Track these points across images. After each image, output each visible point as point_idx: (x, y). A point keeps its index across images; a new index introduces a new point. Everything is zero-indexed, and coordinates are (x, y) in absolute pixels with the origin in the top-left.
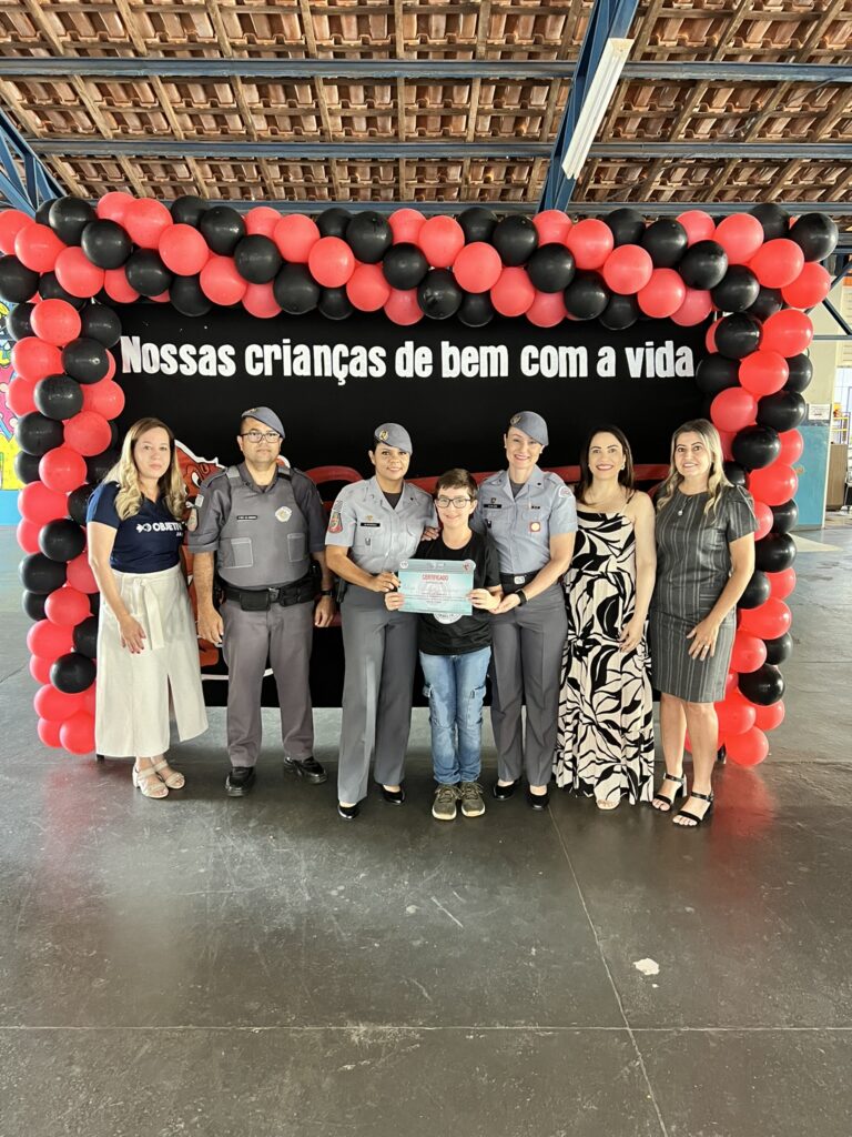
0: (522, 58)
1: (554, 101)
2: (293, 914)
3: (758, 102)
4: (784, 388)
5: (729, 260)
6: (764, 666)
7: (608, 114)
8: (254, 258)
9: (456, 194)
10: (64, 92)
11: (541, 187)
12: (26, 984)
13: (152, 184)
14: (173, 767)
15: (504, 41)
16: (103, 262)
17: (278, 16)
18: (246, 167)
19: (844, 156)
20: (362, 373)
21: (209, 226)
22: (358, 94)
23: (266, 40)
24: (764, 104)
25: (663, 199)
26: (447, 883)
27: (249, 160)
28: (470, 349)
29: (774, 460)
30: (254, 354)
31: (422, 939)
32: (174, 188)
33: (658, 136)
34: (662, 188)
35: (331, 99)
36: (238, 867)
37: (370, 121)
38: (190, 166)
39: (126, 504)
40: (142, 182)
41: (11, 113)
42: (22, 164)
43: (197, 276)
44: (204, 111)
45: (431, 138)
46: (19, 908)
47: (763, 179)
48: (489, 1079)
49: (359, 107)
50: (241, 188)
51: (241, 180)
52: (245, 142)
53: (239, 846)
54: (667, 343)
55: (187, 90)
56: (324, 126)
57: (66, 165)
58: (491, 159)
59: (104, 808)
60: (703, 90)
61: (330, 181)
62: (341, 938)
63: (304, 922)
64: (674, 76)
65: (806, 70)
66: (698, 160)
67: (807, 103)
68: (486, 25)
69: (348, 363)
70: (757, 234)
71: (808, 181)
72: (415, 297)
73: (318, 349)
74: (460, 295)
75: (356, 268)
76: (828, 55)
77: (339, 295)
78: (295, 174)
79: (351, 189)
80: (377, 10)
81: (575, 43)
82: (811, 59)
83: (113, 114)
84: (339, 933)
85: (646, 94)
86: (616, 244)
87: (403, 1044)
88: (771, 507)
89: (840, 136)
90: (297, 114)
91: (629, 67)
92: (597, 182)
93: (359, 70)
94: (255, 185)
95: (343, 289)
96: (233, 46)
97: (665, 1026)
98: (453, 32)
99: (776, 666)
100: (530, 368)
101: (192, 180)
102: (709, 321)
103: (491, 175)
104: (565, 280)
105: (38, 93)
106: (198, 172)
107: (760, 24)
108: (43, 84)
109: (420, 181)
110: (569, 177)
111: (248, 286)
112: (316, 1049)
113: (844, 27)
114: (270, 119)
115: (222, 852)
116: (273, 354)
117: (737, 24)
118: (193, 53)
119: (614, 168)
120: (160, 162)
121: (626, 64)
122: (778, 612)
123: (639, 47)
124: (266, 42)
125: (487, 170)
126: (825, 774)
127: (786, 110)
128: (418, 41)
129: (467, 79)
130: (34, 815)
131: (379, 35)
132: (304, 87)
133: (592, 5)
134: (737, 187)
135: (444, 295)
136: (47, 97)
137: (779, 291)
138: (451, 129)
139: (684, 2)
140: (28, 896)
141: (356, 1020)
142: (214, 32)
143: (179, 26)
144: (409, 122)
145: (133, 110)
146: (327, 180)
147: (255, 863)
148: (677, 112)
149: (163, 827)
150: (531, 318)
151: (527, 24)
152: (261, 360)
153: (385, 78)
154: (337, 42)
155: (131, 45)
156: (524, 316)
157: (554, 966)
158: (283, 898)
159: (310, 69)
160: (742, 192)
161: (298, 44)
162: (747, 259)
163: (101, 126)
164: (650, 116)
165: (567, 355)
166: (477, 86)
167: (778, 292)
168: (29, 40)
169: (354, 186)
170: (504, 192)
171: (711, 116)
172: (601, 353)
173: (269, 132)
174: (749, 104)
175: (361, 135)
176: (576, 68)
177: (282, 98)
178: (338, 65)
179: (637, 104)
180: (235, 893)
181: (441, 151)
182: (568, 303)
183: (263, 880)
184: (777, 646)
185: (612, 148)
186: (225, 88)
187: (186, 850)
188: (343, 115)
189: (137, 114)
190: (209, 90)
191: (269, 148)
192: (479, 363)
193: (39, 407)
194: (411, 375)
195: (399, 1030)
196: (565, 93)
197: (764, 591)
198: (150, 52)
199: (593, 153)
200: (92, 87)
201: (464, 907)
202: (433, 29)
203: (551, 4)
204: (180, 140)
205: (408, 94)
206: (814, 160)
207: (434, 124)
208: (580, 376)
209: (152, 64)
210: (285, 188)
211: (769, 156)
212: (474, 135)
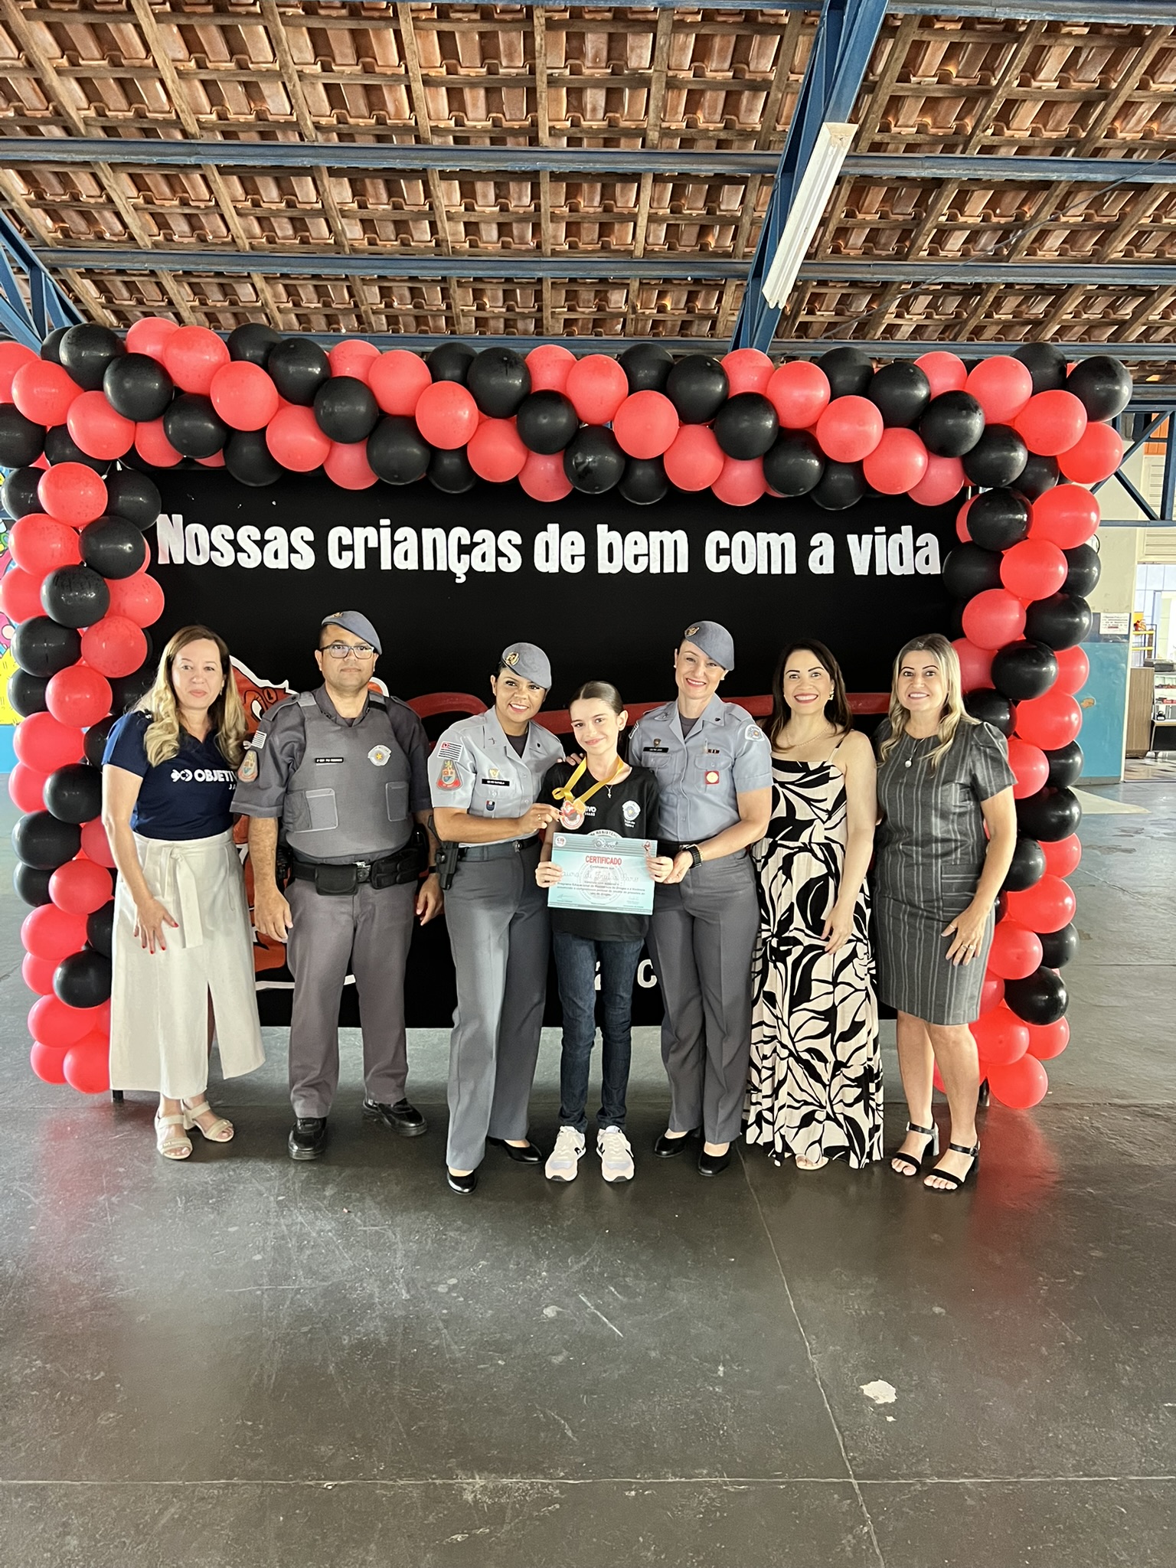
0: (707, 148)
1: (751, 205)
2: (385, 1319)
3: (1026, 209)
4: (1061, 590)
5: (986, 419)
6: (1039, 970)
7: (823, 222)
8: (341, 409)
9: (619, 327)
10: (85, 186)
11: (735, 318)
13: (205, 309)
14: (217, 1112)
15: (684, 124)
16: (134, 412)
17: (378, 88)
18: (334, 287)
19: (1141, 282)
20: (489, 567)
21: (280, 364)
22: (486, 192)
23: (362, 120)
24: (1033, 211)
25: (899, 336)
26: (601, 1274)
27: (337, 279)
28: (636, 536)
29: (1049, 687)
30: (340, 539)
31: (565, 1353)
32: (235, 315)
33: (891, 252)
34: (899, 321)
35: (449, 199)
36: (308, 1252)
37: (504, 229)
38: (258, 286)
39: (159, 743)
40: (192, 307)
41: (12, 212)
42: (27, 280)
43: (263, 431)
44: (277, 213)
45: (586, 252)
47: (1034, 311)
48: (656, 1553)
49: (488, 210)
50: (327, 316)
51: (326, 305)
52: (333, 255)
53: (312, 1224)
54: (903, 528)
55: (255, 182)
56: (441, 235)
57: (87, 283)
58: (667, 281)
59: (121, 1170)
60: (951, 193)
61: (449, 307)
62: (451, 1352)
63: (400, 1330)
64: (913, 173)
65: (1089, 166)
66: (947, 285)
67: (1092, 211)
68: (660, 104)
69: (469, 553)
70: (1023, 384)
71: (1095, 313)
72: (561, 464)
73: (428, 534)
74: (623, 463)
75: (479, 424)
76: (1119, 147)
77: (456, 460)
78: (402, 301)
79: (477, 319)
80: (512, 82)
81: (779, 128)
82: (1097, 152)
83: (152, 215)
84: (449, 1346)
85: (875, 197)
86: (834, 396)
87: (537, 1504)
88: (1045, 752)
89: (1136, 254)
90: (404, 218)
91: (853, 161)
92: (811, 312)
93: (488, 160)
94: (346, 312)
95: (463, 451)
96: (317, 127)
97: (904, 1476)
98: (615, 112)
99: (1056, 971)
100: (718, 561)
101: (259, 304)
102: (961, 498)
103: (668, 302)
104: (763, 444)
105: (49, 185)
106: (268, 294)
107: (1028, 105)
108: (56, 174)
109: (571, 309)
110: (772, 306)
111: (332, 446)
112: (413, 1512)
113: (1140, 111)
114: (366, 224)
115: (286, 1232)
116: (366, 538)
117: (997, 105)
118: (263, 135)
119: (833, 295)
120: (216, 280)
121: (848, 157)
122: (1060, 895)
123: (865, 135)
124: (362, 123)
125: (662, 295)
126: (1126, 1120)
127: (1063, 219)
128: (568, 123)
129: (634, 174)
130: (21, 1179)
131: (514, 113)
132: (414, 182)
133: (802, 78)
134: (999, 322)
135: (601, 462)
136: (63, 192)
137: (1055, 458)
138: (613, 241)
139: (927, 75)
140: (11, 1294)
141: (471, 1470)
142: (292, 107)
143: (244, 100)
144: (556, 230)
145: (179, 211)
146: (444, 307)
147: (331, 1247)
148: (918, 221)
149: (205, 1195)
150: (718, 494)
151: (716, 100)
152: (351, 548)
153: (524, 173)
154: (459, 123)
155: (178, 123)
156: (709, 490)
157: (748, 1392)
158: (371, 1296)
159: (422, 159)
160: (1006, 328)
161: (405, 125)
162: (1011, 416)
163: (135, 230)
164: (880, 226)
165: (769, 544)
166: (648, 182)
167: (1053, 461)
168: (39, 115)
169: (481, 314)
170: (685, 325)
171: (963, 227)
172: (814, 541)
173: (366, 242)
174: (1014, 212)
175: (490, 247)
176: (780, 162)
177: (384, 197)
178: (459, 153)
179: (863, 210)
180: (304, 1287)
181: (600, 270)
182: (769, 474)
183: (343, 1271)
184: (1056, 942)
185: (830, 268)
186: (306, 182)
187: (235, 1228)
188: (466, 220)
189: (185, 215)
190: (284, 184)
191: (365, 263)
192: (648, 555)
193: (48, 611)
194: (556, 570)
195: (531, 1484)
196: (766, 194)
197: (1037, 866)
198: (204, 133)
199: (805, 275)
200: (124, 178)
201: (623, 1307)
202: (589, 107)
203: (747, 76)
204: (244, 249)
205: (555, 194)
206: (1102, 287)
207: (590, 234)
208: (787, 572)
209: (206, 148)
210: (387, 316)
211: (1041, 280)
212: (645, 249)
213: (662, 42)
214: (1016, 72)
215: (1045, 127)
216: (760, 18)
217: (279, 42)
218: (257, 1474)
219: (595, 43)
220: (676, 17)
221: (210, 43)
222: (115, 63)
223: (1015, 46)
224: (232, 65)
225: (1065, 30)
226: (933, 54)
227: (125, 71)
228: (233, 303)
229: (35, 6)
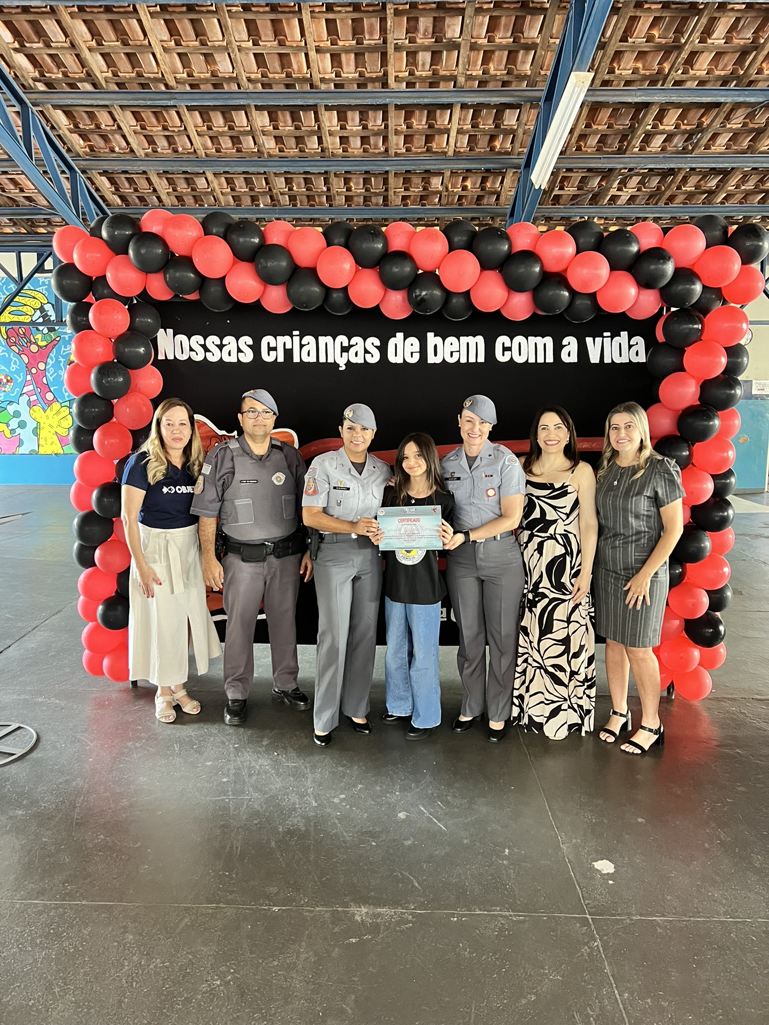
0: (496, 86)
1: (524, 122)
2: (303, 817)
3: (703, 119)
4: (722, 373)
5: (676, 264)
6: (706, 613)
7: (572, 132)
8: (271, 264)
9: (437, 200)
10: (104, 119)
11: (512, 193)
12: (85, 869)
13: (176, 193)
14: (191, 696)
15: (481, 72)
16: (146, 267)
17: (288, 54)
18: (257, 179)
20: (360, 360)
21: (234, 237)
22: (354, 117)
23: (276, 74)
24: (708, 122)
25: (619, 202)
26: (433, 794)
27: (259, 174)
28: (451, 339)
29: (714, 434)
30: (269, 344)
31: (412, 839)
32: (194, 197)
33: (614, 149)
34: (619, 193)
35: (331, 122)
36: (255, 778)
37: (364, 140)
38: (209, 179)
40: (168, 192)
41: (59, 136)
42: (67, 178)
43: (224, 278)
44: (222, 134)
45: (417, 153)
46: (75, 807)
47: (708, 185)
48: (470, 952)
49: (355, 129)
50: (251, 196)
51: (252, 189)
52: (256, 159)
53: (255, 761)
54: (622, 333)
55: (209, 115)
56: (325, 145)
57: (104, 179)
58: (468, 171)
59: (140, 727)
60: (655, 111)
61: (329, 189)
62: (343, 837)
63: (313, 824)
64: (630, 100)
65: (746, 93)
66: (651, 170)
67: (748, 120)
68: (466, 60)
69: (348, 352)
70: (701, 243)
71: (750, 185)
72: (406, 296)
73: (322, 340)
74: (444, 294)
75: (357, 271)
76: (765, 80)
77: (341, 295)
78: (299, 187)
79: (346, 196)
80: (372, 49)
81: (543, 73)
82: (751, 83)
83: (144, 136)
84: (342, 833)
85: (604, 115)
86: (578, 251)
87: (399, 923)
88: (711, 475)
90: (302, 135)
91: (590, 93)
92: (561, 188)
93: (356, 98)
94: (264, 194)
95: (345, 289)
96: (249, 80)
97: (619, 915)
98: (437, 65)
99: (718, 614)
100: (503, 355)
101: (209, 190)
102: (660, 313)
103: (468, 184)
104: (533, 283)
105: (82, 119)
106: (215, 183)
107: (705, 55)
108: (87, 112)
109: (406, 189)
111: (265, 287)
112: (326, 926)
114: (278, 139)
115: (241, 766)
116: (285, 343)
117: (684, 55)
118: (215, 86)
119: (576, 177)
120: (184, 176)
121: (588, 90)
122: (721, 565)
123: (598, 76)
124: (277, 76)
125: (465, 179)
126: (762, 709)
127: (728, 126)
128: (407, 73)
129: (448, 104)
130: (82, 732)
131: (373, 67)
132: (309, 113)
133: (558, 41)
134: (686, 192)
135: (431, 295)
136: (90, 123)
137: (719, 290)
138: (434, 145)
139: (638, 38)
140: (82, 798)
141: (359, 903)
142: (233, 68)
143: (204, 65)
144: (398, 140)
145: (162, 133)
146: (325, 189)
147: (269, 775)
148: (632, 129)
149: (191, 743)
150: (504, 314)
151: (502, 56)
152: (275, 349)
153: (378, 105)
154: (338, 75)
155: (162, 80)
156: (499, 311)
157: (524, 864)
158: (294, 804)
159: (314, 98)
160: (690, 196)
161: (303, 77)
162: (692, 263)
163: (134, 146)
164: (608, 133)
165: (536, 344)
166: (457, 110)
167: (718, 292)
168: (77, 76)
169: (348, 193)
170: (480, 198)
171: (662, 133)
172: (565, 342)
173: (277, 150)
174: (696, 122)
175: (356, 152)
176: (543, 95)
177: (290, 121)
178: (337, 94)
179: (597, 122)
180: (254, 799)
181: (426, 165)
182: (536, 300)
183: (276, 789)
184: (718, 596)
185: (574, 160)
186: (241, 114)
187: (210, 763)
188: (341, 135)
189: (165, 136)
190: (227, 116)
191: (277, 164)
192: (459, 351)
193: (94, 389)
194: (402, 361)
195: (395, 912)
196: (534, 115)
197: (705, 547)
198: (179, 86)
199: (558, 165)
200: (129, 114)
201: (446, 814)
202: (420, 63)
203: (522, 41)
204: (201, 157)
205: (398, 117)
206: (753, 169)
207: (419, 142)
208: (547, 361)
209: (180, 95)
210: (289, 196)
211: (713, 166)
212: (455, 151)
213: (468, 22)
214: (697, 34)
215: (716, 68)
216: (531, 5)
217: (227, 28)
218: (234, 902)
219: (425, 23)
220: (477, 6)
221: (184, 30)
222: (125, 43)
223: (697, 17)
224: (197, 43)
225: (730, 6)
226: (643, 24)
227: (131, 49)
228: (193, 190)
229: (77, 10)
